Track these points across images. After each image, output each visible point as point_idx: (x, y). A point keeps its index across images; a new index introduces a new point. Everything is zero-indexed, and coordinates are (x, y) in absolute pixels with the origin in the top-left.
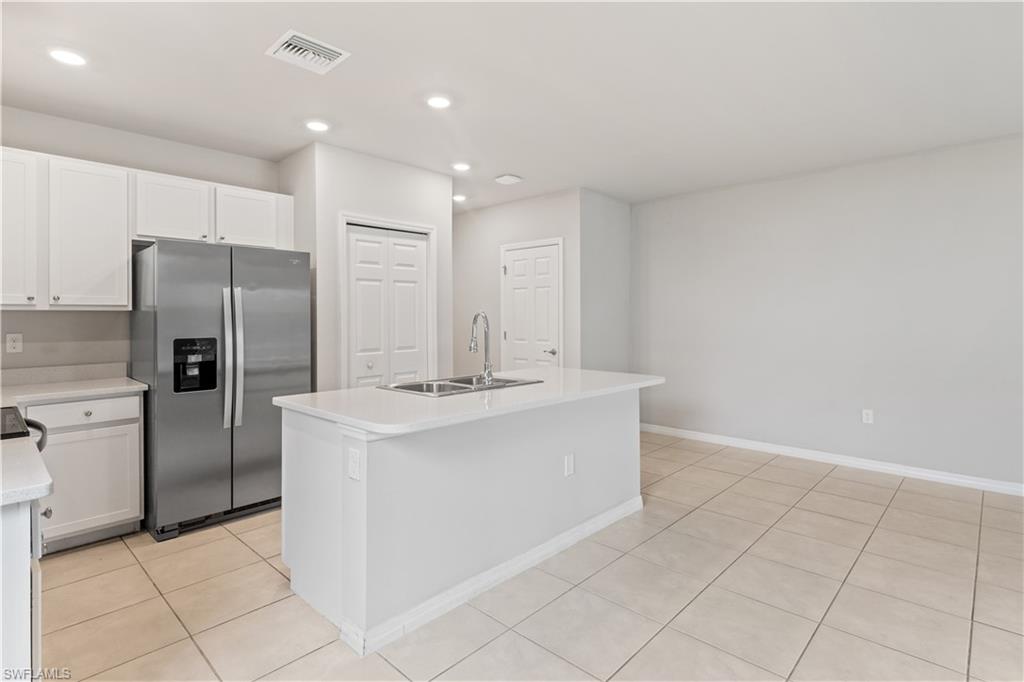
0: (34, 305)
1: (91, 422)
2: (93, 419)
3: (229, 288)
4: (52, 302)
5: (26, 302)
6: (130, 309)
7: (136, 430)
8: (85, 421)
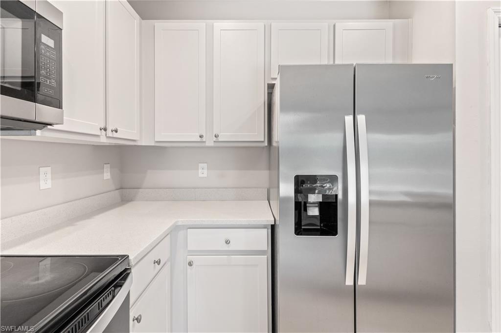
0: (204, 142)
1: (230, 249)
2: (232, 247)
3: (351, 117)
4: (215, 139)
5: (199, 139)
6: (266, 144)
7: (264, 261)
8: (226, 247)
